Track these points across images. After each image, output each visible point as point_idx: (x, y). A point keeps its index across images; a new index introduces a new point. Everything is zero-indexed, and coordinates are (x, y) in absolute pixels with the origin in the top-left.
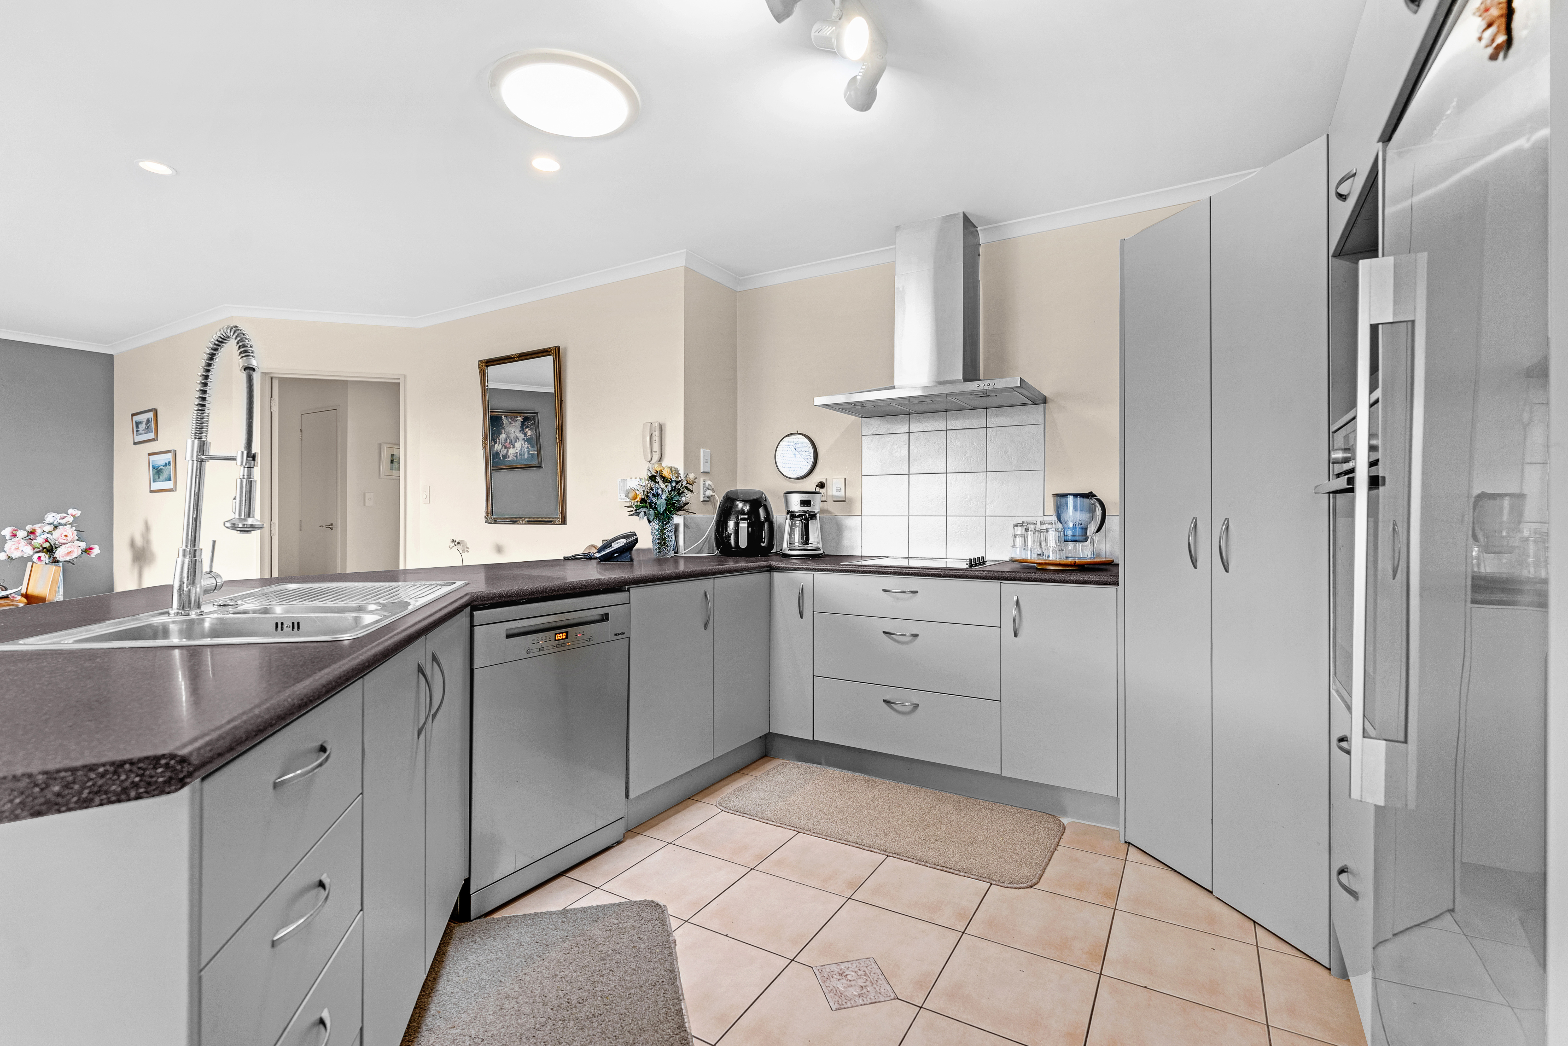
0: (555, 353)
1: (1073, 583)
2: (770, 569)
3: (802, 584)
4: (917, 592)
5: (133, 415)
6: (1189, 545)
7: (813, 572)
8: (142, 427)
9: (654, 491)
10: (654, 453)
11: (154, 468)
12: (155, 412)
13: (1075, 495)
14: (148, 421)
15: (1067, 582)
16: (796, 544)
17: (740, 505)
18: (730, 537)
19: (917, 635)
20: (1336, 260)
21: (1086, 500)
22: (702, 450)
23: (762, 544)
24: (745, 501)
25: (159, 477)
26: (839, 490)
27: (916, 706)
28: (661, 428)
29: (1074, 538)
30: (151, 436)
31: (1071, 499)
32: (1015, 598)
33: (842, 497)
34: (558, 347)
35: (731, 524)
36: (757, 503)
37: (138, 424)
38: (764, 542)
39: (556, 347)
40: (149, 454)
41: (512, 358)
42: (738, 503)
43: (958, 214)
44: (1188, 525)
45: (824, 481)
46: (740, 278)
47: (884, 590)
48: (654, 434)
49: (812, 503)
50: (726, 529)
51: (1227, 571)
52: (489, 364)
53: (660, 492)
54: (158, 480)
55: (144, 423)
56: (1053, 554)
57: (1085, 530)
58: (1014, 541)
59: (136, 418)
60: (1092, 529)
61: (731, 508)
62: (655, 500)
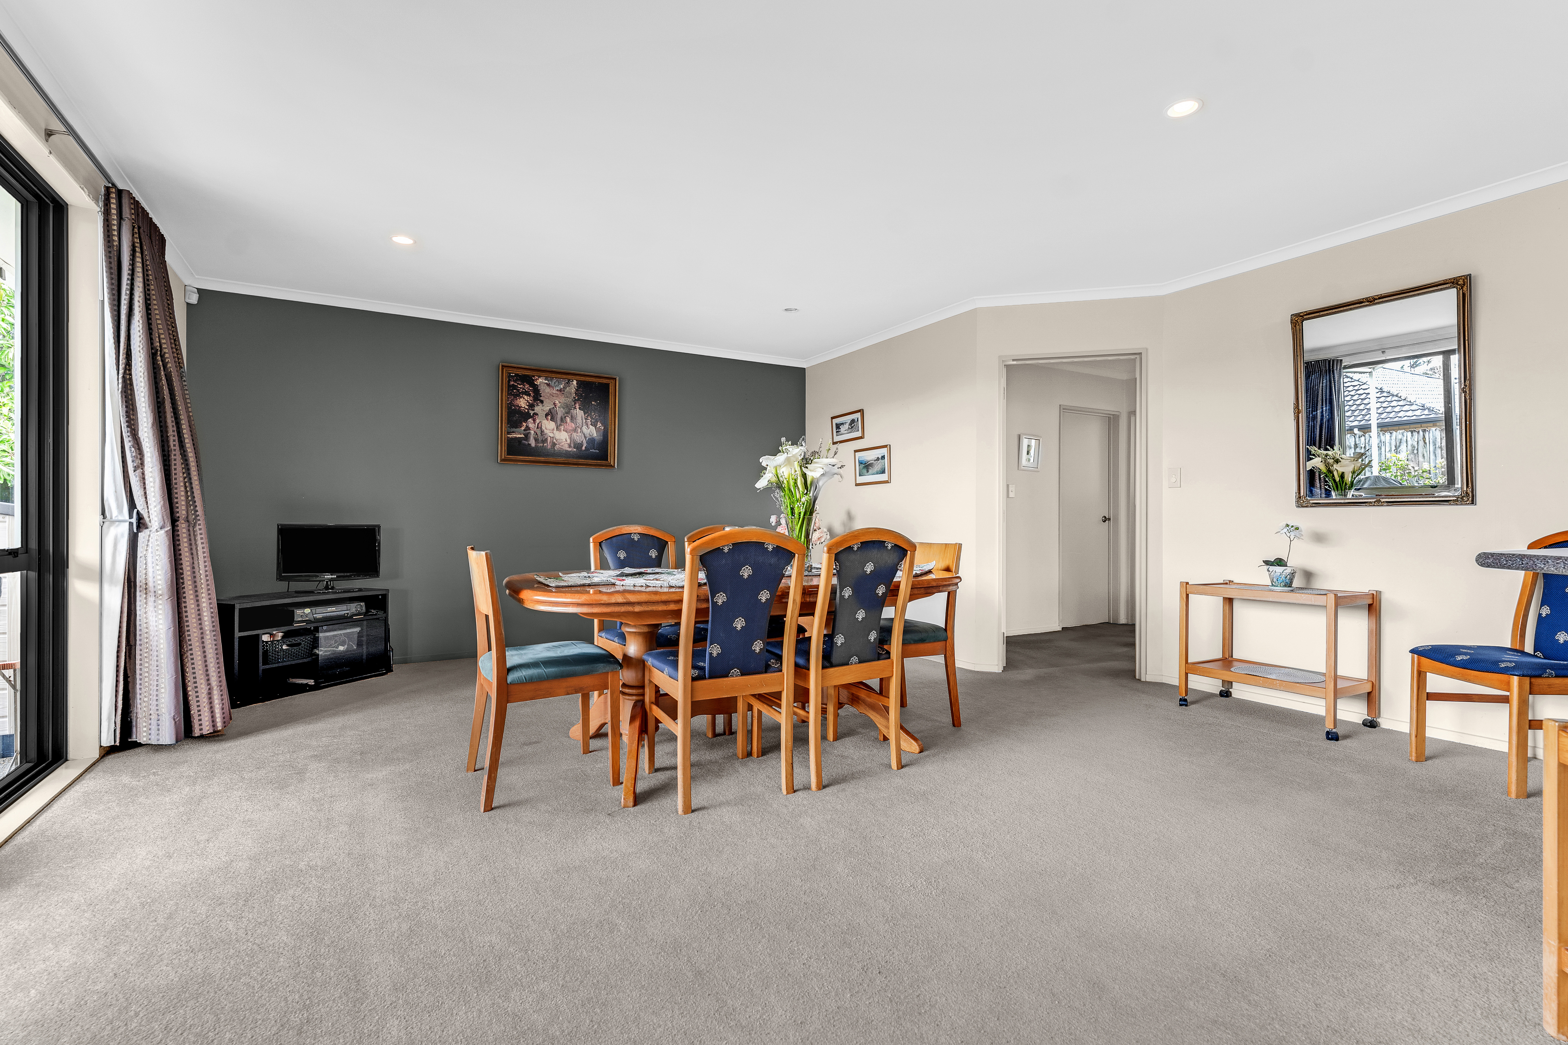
0: (1463, 283)
5: (832, 418)
8: (843, 429)
11: (861, 463)
12: (861, 411)
14: (853, 421)
25: (868, 471)
30: (859, 434)
34: (1469, 276)
37: (838, 426)
39: (1466, 276)
40: (856, 451)
54: (866, 474)
55: (848, 424)
59: (835, 421)
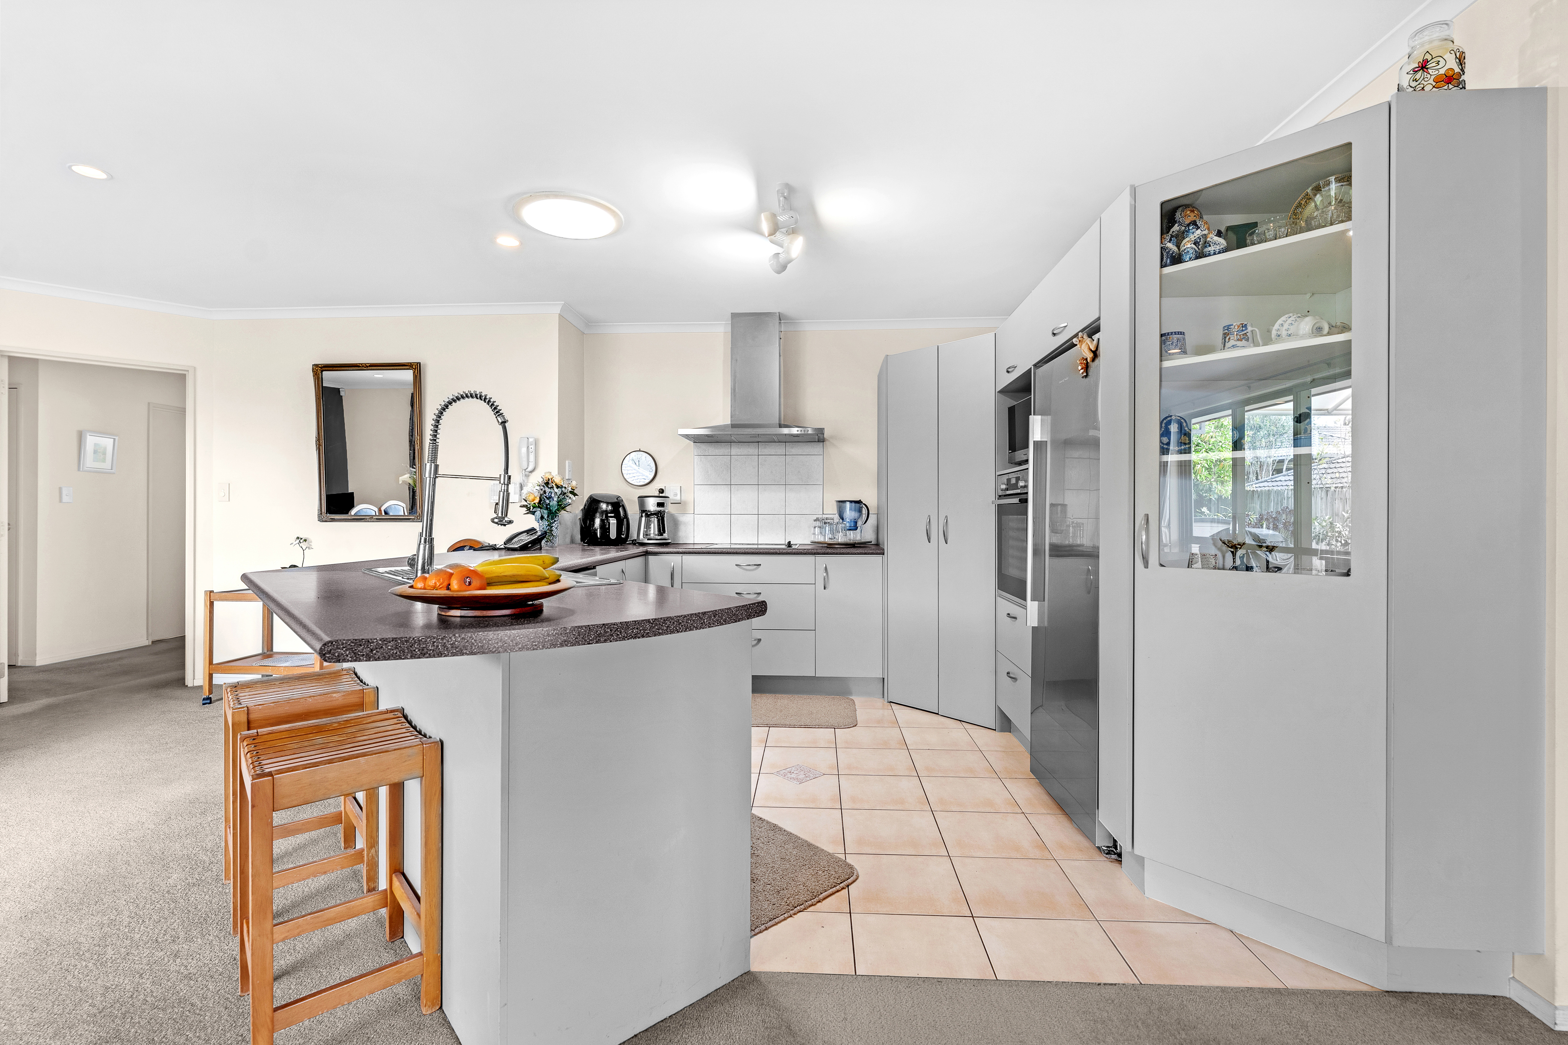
0: (416, 368)
1: (859, 554)
2: (647, 554)
3: (672, 564)
4: (760, 565)
6: (927, 530)
7: (682, 555)
9: (547, 495)
10: (530, 463)
13: (851, 502)
15: (855, 554)
16: (651, 535)
17: (604, 506)
18: (597, 530)
19: (760, 593)
20: (999, 394)
21: (857, 505)
22: (567, 462)
23: (622, 536)
24: (608, 503)
26: (676, 495)
27: (759, 640)
28: (536, 443)
29: (850, 528)
31: (848, 504)
32: (825, 566)
33: (679, 500)
34: (420, 363)
35: (597, 522)
36: (617, 505)
38: (623, 535)
39: (418, 363)
41: (359, 367)
42: (602, 504)
43: (776, 313)
44: (926, 520)
45: (664, 488)
46: (590, 324)
47: (736, 565)
48: (530, 447)
49: (665, 504)
50: (594, 525)
51: (946, 543)
52: (325, 369)
53: (553, 495)
56: (841, 538)
57: (856, 523)
58: (815, 530)
60: (859, 523)
61: (597, 509)
62: (548, 501)
